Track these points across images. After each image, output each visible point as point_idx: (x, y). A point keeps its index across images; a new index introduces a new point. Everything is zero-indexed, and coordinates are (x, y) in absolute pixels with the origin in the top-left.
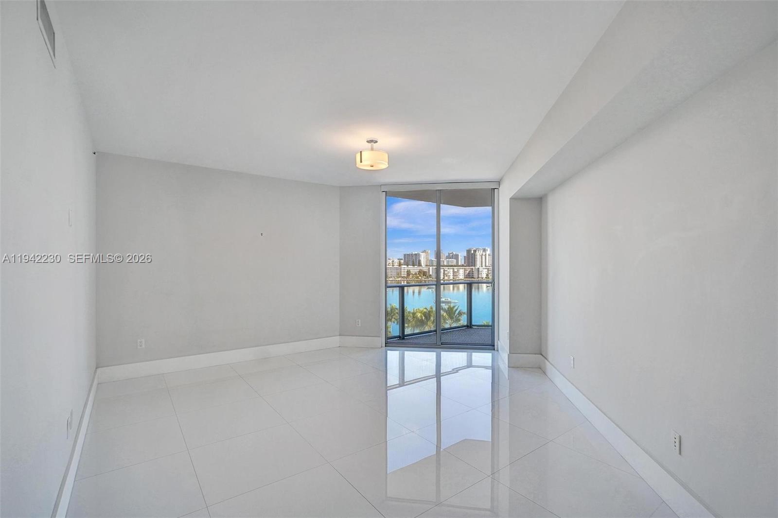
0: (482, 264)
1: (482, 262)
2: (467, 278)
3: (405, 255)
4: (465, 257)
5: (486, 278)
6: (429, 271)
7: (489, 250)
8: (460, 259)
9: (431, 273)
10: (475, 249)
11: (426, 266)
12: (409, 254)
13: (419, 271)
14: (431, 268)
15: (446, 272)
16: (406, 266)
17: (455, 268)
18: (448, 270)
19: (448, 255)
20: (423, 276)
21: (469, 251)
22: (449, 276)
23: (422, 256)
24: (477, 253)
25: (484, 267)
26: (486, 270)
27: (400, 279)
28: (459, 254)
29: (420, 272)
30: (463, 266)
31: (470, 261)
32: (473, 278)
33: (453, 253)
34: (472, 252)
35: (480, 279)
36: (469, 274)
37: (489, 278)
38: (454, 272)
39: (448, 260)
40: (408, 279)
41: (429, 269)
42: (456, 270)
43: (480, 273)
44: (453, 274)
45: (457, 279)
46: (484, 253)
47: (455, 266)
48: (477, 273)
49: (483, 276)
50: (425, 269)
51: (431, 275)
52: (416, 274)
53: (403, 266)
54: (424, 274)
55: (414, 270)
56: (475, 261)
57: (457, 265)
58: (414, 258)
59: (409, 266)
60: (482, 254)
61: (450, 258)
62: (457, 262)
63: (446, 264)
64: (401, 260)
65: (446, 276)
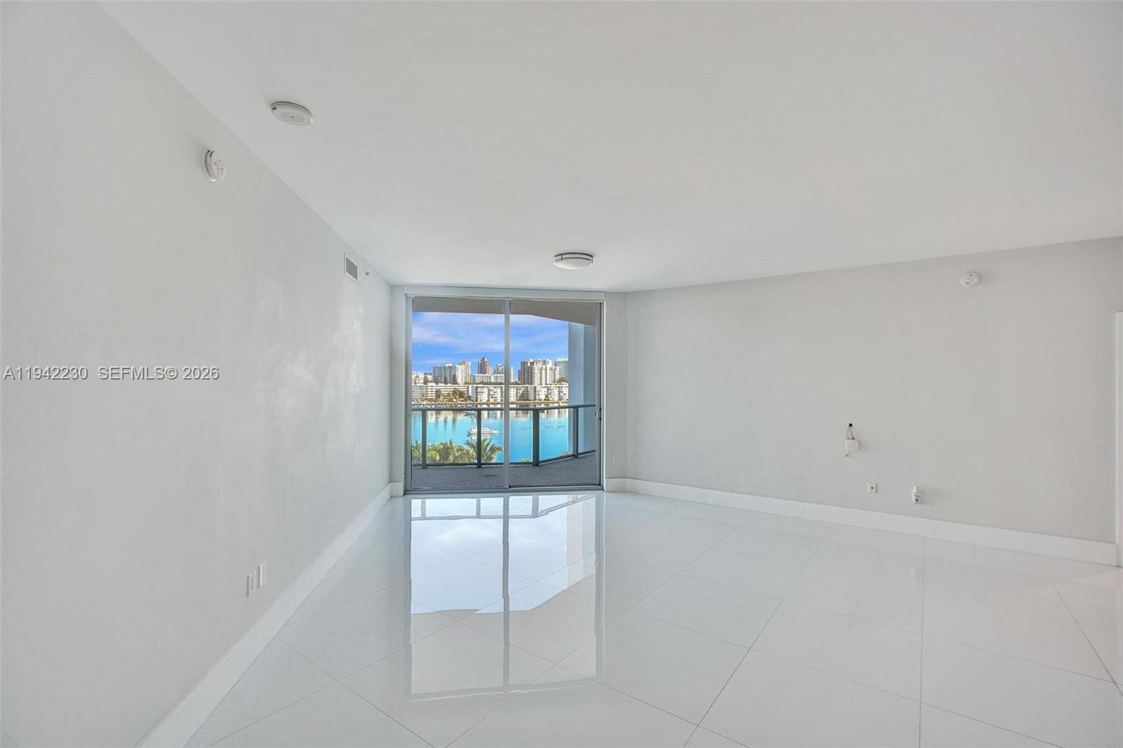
0: (541, 382)
1: (541, 379)
2: (520, 400)
3: (434, 368)
4: (519, 371)
5: (545, 400)
6: (468, 391)
7: (550, 362)
8: (511, 374)
9: (470, 394)
10: (532, 361)
11: (466, 383)
12: (440, 367)
13: (454, 391)
14: (470, 386)
15: (491, 393)
16: (434, 384)
17: (504, 386)
18: (495, 390)
19: (495, 368)
20: (460, 398)
21: (524, 364)
22: (496, 398)
23: (460, 371)
24: (535, 366)
25: (544, 385)
26: (546, 390)
27: (425, 403)
28: (512, 368)
29: (455, 392)
30: (516, 383)
31: (526, 377)
32: (528, 400)
33: (502, 365)
34: (529, 365)
35: (537, 401)
36: (522, 394)
37: (548, 400)
38: (502, 392)
39: (495, 375)
40: (437, 403)
41: (468, 387)
43: (537, 393)
44: (502, 395)
46: (544, 367)
47: (504, 384)
48: (533, 393)
50: (462, 388)
51: (470, 397)
52: (449, 395)
53: (430, 384)
54: (461, 395)
55: (446, 389)
56: (532, 377)
58: (448, 372)
59: (440, 384)
60: (542, 368)
61: (500, 373)
63: (493, 380)
64: (428, 376)
65: (492, 398)
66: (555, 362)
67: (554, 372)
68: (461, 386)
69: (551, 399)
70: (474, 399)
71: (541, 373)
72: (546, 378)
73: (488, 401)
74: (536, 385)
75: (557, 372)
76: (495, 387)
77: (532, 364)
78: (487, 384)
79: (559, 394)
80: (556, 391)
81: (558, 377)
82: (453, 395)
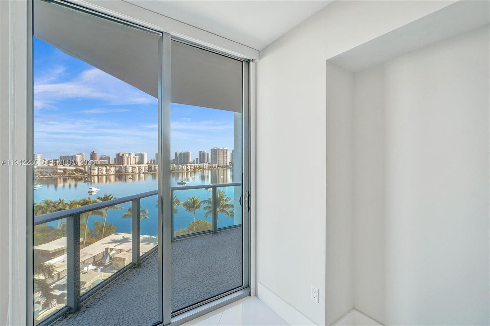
0: (128, 164)
1: (128, 162)
2: (117, 173)
3: (61, 157)
4: (115, 159)
5: (131, 173)
6: (85, 169)
7: (133, 154)
8: (111, 160)
9: (86, 170)
10: (122, 153)
12: (65, 156)
14: (87, 167)
15: (99, 170)
16: (62, 166)
17: (107, 166)
18: (102, 168)
19: (101, 157)
20: (79, 173)
21: (118, 155)
22: (103, 172)
23: (79, 158)
25: (130, 165)
26: (132, 168)
27: (56, 176)
28: (111, 157)
29: (76, 170)
30: (113, 165)
31: (119, 161)
32: (121, 173)
33: (105, 156)
34: (121, 155)
35: (127, 173)
36: (118, 170)
37: (133, 173)
38: (106, 169)
39: (101, 160)
40: (64, 176)
41: (85, 167)
42: (108, 168)
43: (127, 169)
44: (106, 170)
45: (109, 174)
46: (130, 156)
47: (107, 165)
48: (124, 169)
49: (129, 172)
50: (82, 168)
51: (86, 172)
52: (72, 171)
53: (59, 166)
54: (81, 171)
55: (70, 168)
56: (123, 161)
57: (109, 164)
58: (71, 159)
59: (66, 166)
60: (128, 157)
61: (103, 159)
62: (109, 162)
63: (99, 163)
65: (100, 172)
66: (136, 154)
67: (135, 159)
68: (80, 166)
69: (134, 172)
70: (90, 173)
71: (128, 159)
72: (131, 162)
73: (98, 174)
74: (125, 165)
75: (137, 159)
76: (102, 167)
77: (123, 155)
78: (97, 165)
79: (139, 170)
80: (137, 168)
81: (137, 161)
82: (75, 171)
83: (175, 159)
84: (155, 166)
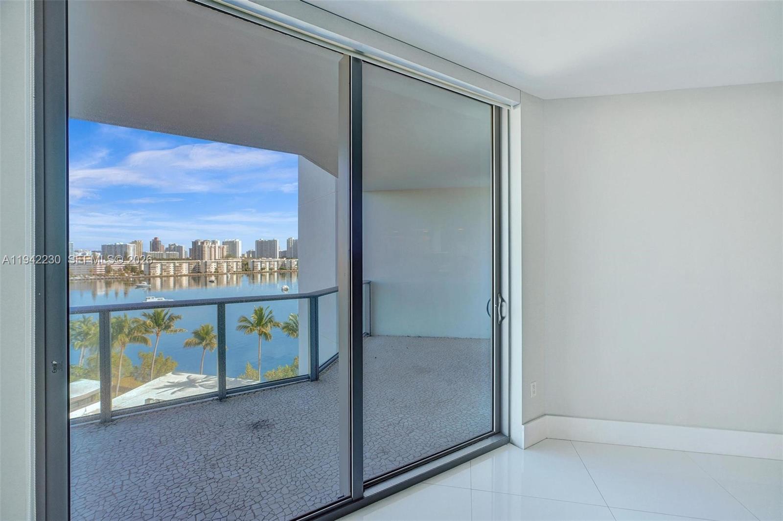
0: (211, 257)
1: (211, 255)
2: (192, 273)
4: (190, 249)
5: (215, 272)
6: (140, 267)
7: (219, 242)
8: (183, 252)
9: (143, 269)
10: (202, 240)
12: (110, 246)
13: (125, 266)
15: (163, 268)
17: (176, 261)
18: (167, 265)
19: (168, 247)
20: (132, 272)
21: (195, 243)
22: (169, 271)
23: (131, 249)
24: (205, 245)
25: (213, 260)
26: (216, 264)
28: (184, 246)
29: (126, 268)
30: (188, 259)
31: (197, 253)
32: (199, 272)
33: (174, 244)
34: (199, 244)
35: (208, 273)
36: (194, 268)
37: (218, 272)
38: (175, 266)
39: (168, 252)
40: (106, 277)
42: (178, 264)
43: (208, 267)
44: (175, 269)
45: (179, 274)
46: (213, 245)
48: (204, 267)
49: (211, 270)
51: (143, 271)
52: (120, 270)
54: (133, 270)
55: (117, 265)
56: (202, 254)
57: (180, 259)
58: (119, 250)
60: (211, 247)
61: (172, 251)
62: (181, 254)
63: (165, 257)
64: (96, 253)
65: (165, 271)
66: (223, 242)
67: (223, 250)
69: (220, 271)
70: (147, 273)
71: (211, 251)
72: (215, 255)
73: (161, 274)
74: (206, 260)
75: (225, 250)
76: (168, 263)
77: (203, 243)
78: (160, 260)
79: (227, 267)
80: (225, 265)
81: (225, 254)
82: (124, 270)
83: (286, 250)
84: (253, 261)
